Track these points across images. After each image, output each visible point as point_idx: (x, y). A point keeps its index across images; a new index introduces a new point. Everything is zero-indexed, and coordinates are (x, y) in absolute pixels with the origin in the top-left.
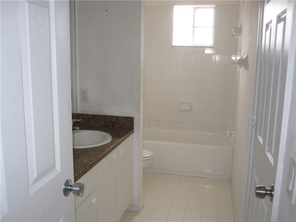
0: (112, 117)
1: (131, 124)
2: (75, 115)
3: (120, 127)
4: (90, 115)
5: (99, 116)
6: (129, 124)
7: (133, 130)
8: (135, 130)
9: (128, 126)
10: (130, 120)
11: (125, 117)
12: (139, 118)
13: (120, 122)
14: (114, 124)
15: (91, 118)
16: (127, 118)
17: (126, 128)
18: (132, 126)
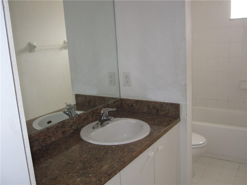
0: (155, 103)
1: (176, 111)
2: (118, 100)
3: (164, 114)
4: (133, 100)
5: (142, 101)
6: (175, 112)
7: (178, 119)
8: (181, 118)
9: (174, 114)
10: (175, 107)
11: (169, 103)
12: (186, 106)
13: (164, 108)
14: (158, 110)
15: (134, 104)
16: (172, 105)
17: (171, 115)
18: (177, 113)
